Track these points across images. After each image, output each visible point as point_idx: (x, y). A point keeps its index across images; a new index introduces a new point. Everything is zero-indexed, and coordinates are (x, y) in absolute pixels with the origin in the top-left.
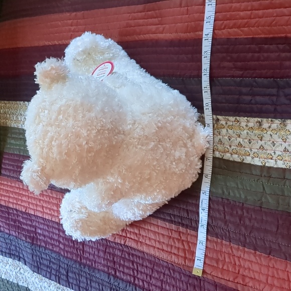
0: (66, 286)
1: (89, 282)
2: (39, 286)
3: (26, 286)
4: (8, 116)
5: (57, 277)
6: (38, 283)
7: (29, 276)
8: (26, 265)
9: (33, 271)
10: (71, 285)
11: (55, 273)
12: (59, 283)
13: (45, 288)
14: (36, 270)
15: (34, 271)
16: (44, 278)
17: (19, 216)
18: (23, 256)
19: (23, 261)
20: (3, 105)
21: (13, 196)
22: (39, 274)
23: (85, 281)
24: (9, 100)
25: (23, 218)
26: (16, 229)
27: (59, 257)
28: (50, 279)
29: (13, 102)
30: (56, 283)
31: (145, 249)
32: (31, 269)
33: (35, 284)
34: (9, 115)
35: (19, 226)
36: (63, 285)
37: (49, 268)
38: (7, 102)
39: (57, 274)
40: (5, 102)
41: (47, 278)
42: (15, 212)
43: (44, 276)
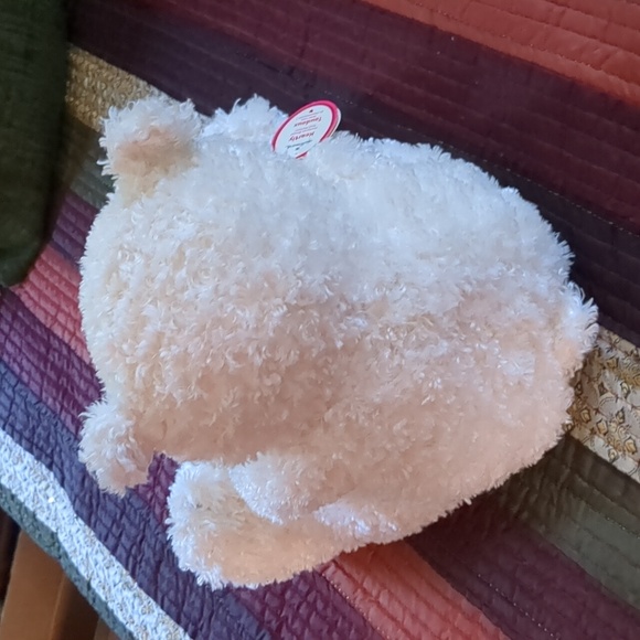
0: (148, 593)
1: (206, 613)
2: (84, 552)
3: (54, 529)
4: (100, 101)
5: (131, 559)
6: (82, 542)
7: (65, 515)
8: (62, 485)
9: (77, 512)
10: (160, 596)
11: (128, 547)
12: (133, 575)
13: (96, 564)
14: (85, 513)
15: (79, 514)
16: (98, 542)
17: (73, 366)
18: (62, 464)
19: (59, 476)
20: (92, 66)
21: (66, 310)
22: (89, 525)
23: (198, 604)
24: (110, 61)
25: (81, 376)
26: (58, 394)
27: (148, 515)
28: (113, 551)
29: (121, 71)
30: (124, 572)
31: (372, 614)
32: (73, 503)
33: (75, 540)
34: (104, 100)
35: (66, 389)
36: (140, 586)
37: (118, 527)
38: (106, 64)
39: (133, 552)
40: (101, 61)
41: (107, 547)
42: (65, 352)
43: (100, 539)
